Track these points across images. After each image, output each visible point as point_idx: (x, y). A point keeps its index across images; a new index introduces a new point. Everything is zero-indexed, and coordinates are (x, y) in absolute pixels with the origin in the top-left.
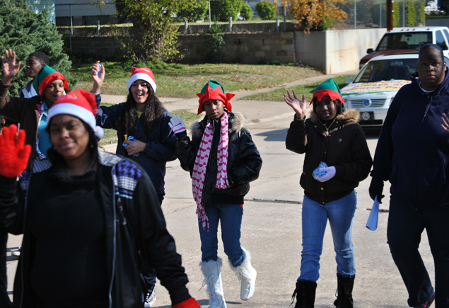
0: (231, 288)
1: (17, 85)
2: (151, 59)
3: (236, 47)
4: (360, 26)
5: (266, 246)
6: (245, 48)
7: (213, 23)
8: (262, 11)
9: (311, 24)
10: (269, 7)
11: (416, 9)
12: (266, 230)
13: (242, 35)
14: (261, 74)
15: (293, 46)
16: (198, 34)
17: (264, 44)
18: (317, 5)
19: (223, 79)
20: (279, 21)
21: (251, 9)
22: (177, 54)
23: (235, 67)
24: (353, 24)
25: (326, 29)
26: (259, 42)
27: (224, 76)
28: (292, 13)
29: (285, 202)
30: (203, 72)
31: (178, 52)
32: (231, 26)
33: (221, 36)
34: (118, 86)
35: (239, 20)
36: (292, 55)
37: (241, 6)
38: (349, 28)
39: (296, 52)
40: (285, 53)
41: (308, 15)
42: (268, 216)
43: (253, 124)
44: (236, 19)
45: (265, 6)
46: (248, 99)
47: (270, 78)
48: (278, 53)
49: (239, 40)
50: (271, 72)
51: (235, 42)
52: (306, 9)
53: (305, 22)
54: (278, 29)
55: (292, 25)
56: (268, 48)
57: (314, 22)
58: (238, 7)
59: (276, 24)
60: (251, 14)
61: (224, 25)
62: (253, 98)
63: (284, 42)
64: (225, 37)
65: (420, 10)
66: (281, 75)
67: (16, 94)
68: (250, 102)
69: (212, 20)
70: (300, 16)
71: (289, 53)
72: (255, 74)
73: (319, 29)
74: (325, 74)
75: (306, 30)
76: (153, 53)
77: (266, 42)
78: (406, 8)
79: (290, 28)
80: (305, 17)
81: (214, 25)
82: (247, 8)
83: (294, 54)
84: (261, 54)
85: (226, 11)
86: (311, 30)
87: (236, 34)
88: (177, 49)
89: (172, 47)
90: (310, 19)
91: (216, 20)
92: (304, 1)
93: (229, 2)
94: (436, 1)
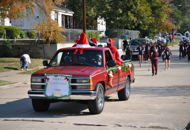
3: (17, 50)
4: (72, 42)
6: (21, 51)
7: (7, 40)
8: (29, 35)
9: (50, 41)
10: (32, 33)
11: (96, 35)
13: (20, 45)
15: (43, 50)
18: (53, 33)
20: (36, 39)
21: (24, 34)
23: (17, 59)
24: (69, 41)
25: (57, 43)
26: (28, 48)
27: (12, 63)
28: (42, 36)
29: (36, 121)
30: (2, 61)
32: (15, 41)
33: (11, 45)
35: (19, 38)
36: (42, 54)
37: (20, 33)
38: (67, 43)
39: (44, 53)
40: (39, 53)
42: (29, 128)
43: (24, 85)
44: (18, 38)
45: (30, 33)
47: (32, 64)
48: (36, 53)
49: (19, 47)
50: (33, 62)
51: (17, 48)
52: (48, 34)
53: (48, 40)
54: (36, 43)
55: (42, 41)
56: (31, 51)
57: (52, 40)
58: (19, 33)
59: (35, 40)
60: (24, 36)
61: (12, 41)
62: (24, 73)
63: (39, 48)
64: (13, 46)
65: (97, 36)
66: (37, 63)
68: (23, 75)
69: (7, 38)
70: (46, 37)
71: (41, 54)
73: (54, 43)
75: (48, 44)
77: (31, 48)
78: (92, 35)
79: (41, 42)
80: (48, 38)
81: (8, 41)
82: (22, 33)
83: (43, 54)
86: (50, 43)
87: (18, 45)
90: (50, 39)
91: (9, 39)
92: (47, 31)
93: (14, 30)
94: (104, 32)
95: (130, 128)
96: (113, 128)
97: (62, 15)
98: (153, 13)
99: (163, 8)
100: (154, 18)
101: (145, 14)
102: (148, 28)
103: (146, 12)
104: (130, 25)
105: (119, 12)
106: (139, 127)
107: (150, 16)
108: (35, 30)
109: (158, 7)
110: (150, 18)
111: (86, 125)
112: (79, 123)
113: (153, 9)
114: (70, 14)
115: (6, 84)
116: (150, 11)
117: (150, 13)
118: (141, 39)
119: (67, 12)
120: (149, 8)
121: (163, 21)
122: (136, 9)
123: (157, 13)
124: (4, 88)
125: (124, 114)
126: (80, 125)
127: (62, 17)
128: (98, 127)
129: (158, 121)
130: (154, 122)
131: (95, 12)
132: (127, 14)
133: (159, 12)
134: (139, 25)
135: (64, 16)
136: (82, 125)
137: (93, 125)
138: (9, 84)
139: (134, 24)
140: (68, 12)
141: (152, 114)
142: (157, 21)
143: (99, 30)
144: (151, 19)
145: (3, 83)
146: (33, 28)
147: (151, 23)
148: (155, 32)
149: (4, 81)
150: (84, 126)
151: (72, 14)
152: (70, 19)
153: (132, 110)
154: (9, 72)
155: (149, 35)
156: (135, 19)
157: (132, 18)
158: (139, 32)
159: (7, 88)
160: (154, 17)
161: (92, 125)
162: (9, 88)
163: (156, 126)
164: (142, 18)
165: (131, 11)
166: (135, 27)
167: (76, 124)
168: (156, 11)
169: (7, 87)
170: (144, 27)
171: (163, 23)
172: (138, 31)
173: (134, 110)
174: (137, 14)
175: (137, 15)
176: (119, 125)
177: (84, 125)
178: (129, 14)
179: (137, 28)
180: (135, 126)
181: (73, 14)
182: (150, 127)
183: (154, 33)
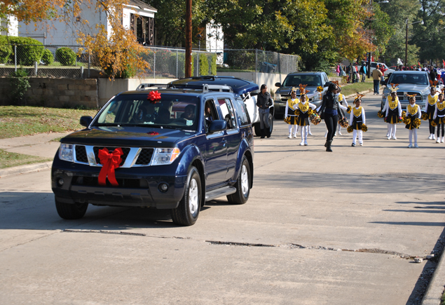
3: (41, 91)
4: (158, 75)
5: (128, 271)
6: (50, 92)
7: (19, 67)
8: (62, 57)
9: (115, 71)
10: (69, 54)
11: (209, 62)
12: (123, 257)
13: (47, 79)
14: (68, 118)
15: (97, 91)
16: (3, 77)
17: (68, 89)
18: (121, 55)
19: (31, 121)
20: (83, 68)
21: (52, 55)
23: (41, 110)
24: (153, 73)
25: (128, 77)
26: (64, 87)
27: (33, 118)
28: (96, 61)
29: (130, 234)
30: (11, 114)
32: (36, 71)
33: (27, 79)
35: (40, 64)
36: (95, 100)
37: (43, 52)
38: (148, 77)
39: (99, 98)
40: (88, 98)
41: (113, 63)
44: (38, 65)
45: (65, 52)
47: (76, 121)
48: (82, 98)
49: (44, 84)
50: (76, 116)
51: (40, 86)
52: (111, 57)
53: (110, 70)
54: (82, 75)
55: (98, 72)
56: (72, 93)
58: (41, 52)
59: (80, 70)
60: (52, 59)
61: (30, 69)
63: (88, 88)
64: (31, 81)
65: (212, 63)
69: (18, 63)
70: (105, 64)
71: (92, 99)
72: (62, 117)
73: (123, 76)
75: (111, 78)
77: (70, 87)
78: (200, 61)
79: (94, 74)
80: (111, 65)
81: (20, 69)
82: (48, 54)
83: (97, 99)
84: (65, 99)
85: (30, 56)
86: (116, 78)
87: (42, 79)
90: (114, 67)
91: (23, 64)
92: (109, 50)
93: (32, 47)
94: (222, 55)
95: (322, 251)
96: (289, 251)
97: (132, 14)
98: (330, 17)
99: (353, 7)
100: (332, 28)
101: (313, 17)
102: (318, 48)
103: (315, 14)
104: (279, 41)
105: (255, 12)
106: (339, 250)
107: (322, 23)
108: (82, 46)
109: (341, 5)
110: (324, 27)
111: (233, 244)
112: (218, 240)
113: (331, 7)
114: (150, 13)
115: (34, 162)
116: (324, 11)
117: (323, 17)
118: (303, 73)
119: (141, 9)
120: (322, 5)
121: (352, 36)
122: (292, 7)
123: (340, 16)
124: (30, 169)
125: (303, 225)
126: (220, 243)
127: (131, 20)
128: (258, 247)
129: (375, 239)
130: (366, 242)
131: (202, 12)
132: (274, 18)
133: (342, 15)
134: (299, 41)
135: (136, 19)
136: (224, 243)
137: (248, 245)
138: (40, 162)
139: (287, 40)
140: (145, 9)
141: (358, 228)
142: (337, 36)
143: (208, 51)
144: (325, 31)
145: (25, 160)
146: (77, 43)
147: (324, 39)
148: (333, 59)
149: (27, 156)
150: (227, 245)
151: (153, 13)
152: (147, 25)
153: (316, 218)
154: (29, 136)
155: (320, 64)
156: (291, 28)
157: (285, 25)
158: (299, 57)
159: (36, 170)
160: (332, 25)
161: (244, 244)
162: (39, 169)
163: (372, 248)
164: (306, 27)
165: (282, 11)
166: (290, 45)
167: (212, 242)
168: (337, 11)
169: (36, 168)
170: (308, 47)
171: (351, 38)
172: (297, 56)
173: (320, 218)
174: (295, 18)
175: (297, 20)
176: (298, 245)
177: (228, 243)
178: (278, 17)
179: (293, 49)
180: (331, 247)
181: (155, 13)
182: (361, 251)
183: (331, 61)
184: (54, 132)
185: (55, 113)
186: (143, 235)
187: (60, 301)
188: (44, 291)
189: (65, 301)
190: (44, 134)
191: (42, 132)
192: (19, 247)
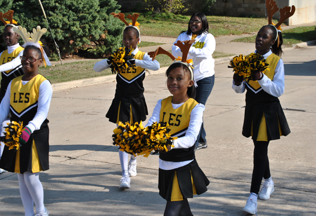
0: (281, 162)
1: (87, 26)
2: (164, 11)
3: (223, 4)
5: (293, 137)
6: (230, 5)
14: (243, 24)
17: (244, 3)
19: (216, 27)
22: (183, 8)
23: (224, 18)
26: (240, 1)
27: (218, 25)
29: (293, 110)
31: (183, 7)
34: (143, 29)
36: (264, 11)
40: (259, 9)
46: (237, 41)
47: (250, 27)
48: (254, 10)
50: (250, 23)
51: (223, 0)
56: (247, 5)
62: (241, 40)
63: (258, 1)
66: (257, 25)
67: (86, 32)
68: (240, 43)
71: (262, 10)
72: (239, 23)
74: (288, 25)
76: (166, 7)
77: (245, 1)
84: (241, 10)
88: (183, 4)
89: (179, 3)
115: (220, 57)
138: (224, 56)
159: (221, 62)
162: (223, 62)
184: (233, 34)
185: (234, 21)
186: (303, 111)
187: (244, 158)
188: (231, 150)
189: (247, 158)
190: (226, 36)
191: (224, 35)
192: (212, 118)
